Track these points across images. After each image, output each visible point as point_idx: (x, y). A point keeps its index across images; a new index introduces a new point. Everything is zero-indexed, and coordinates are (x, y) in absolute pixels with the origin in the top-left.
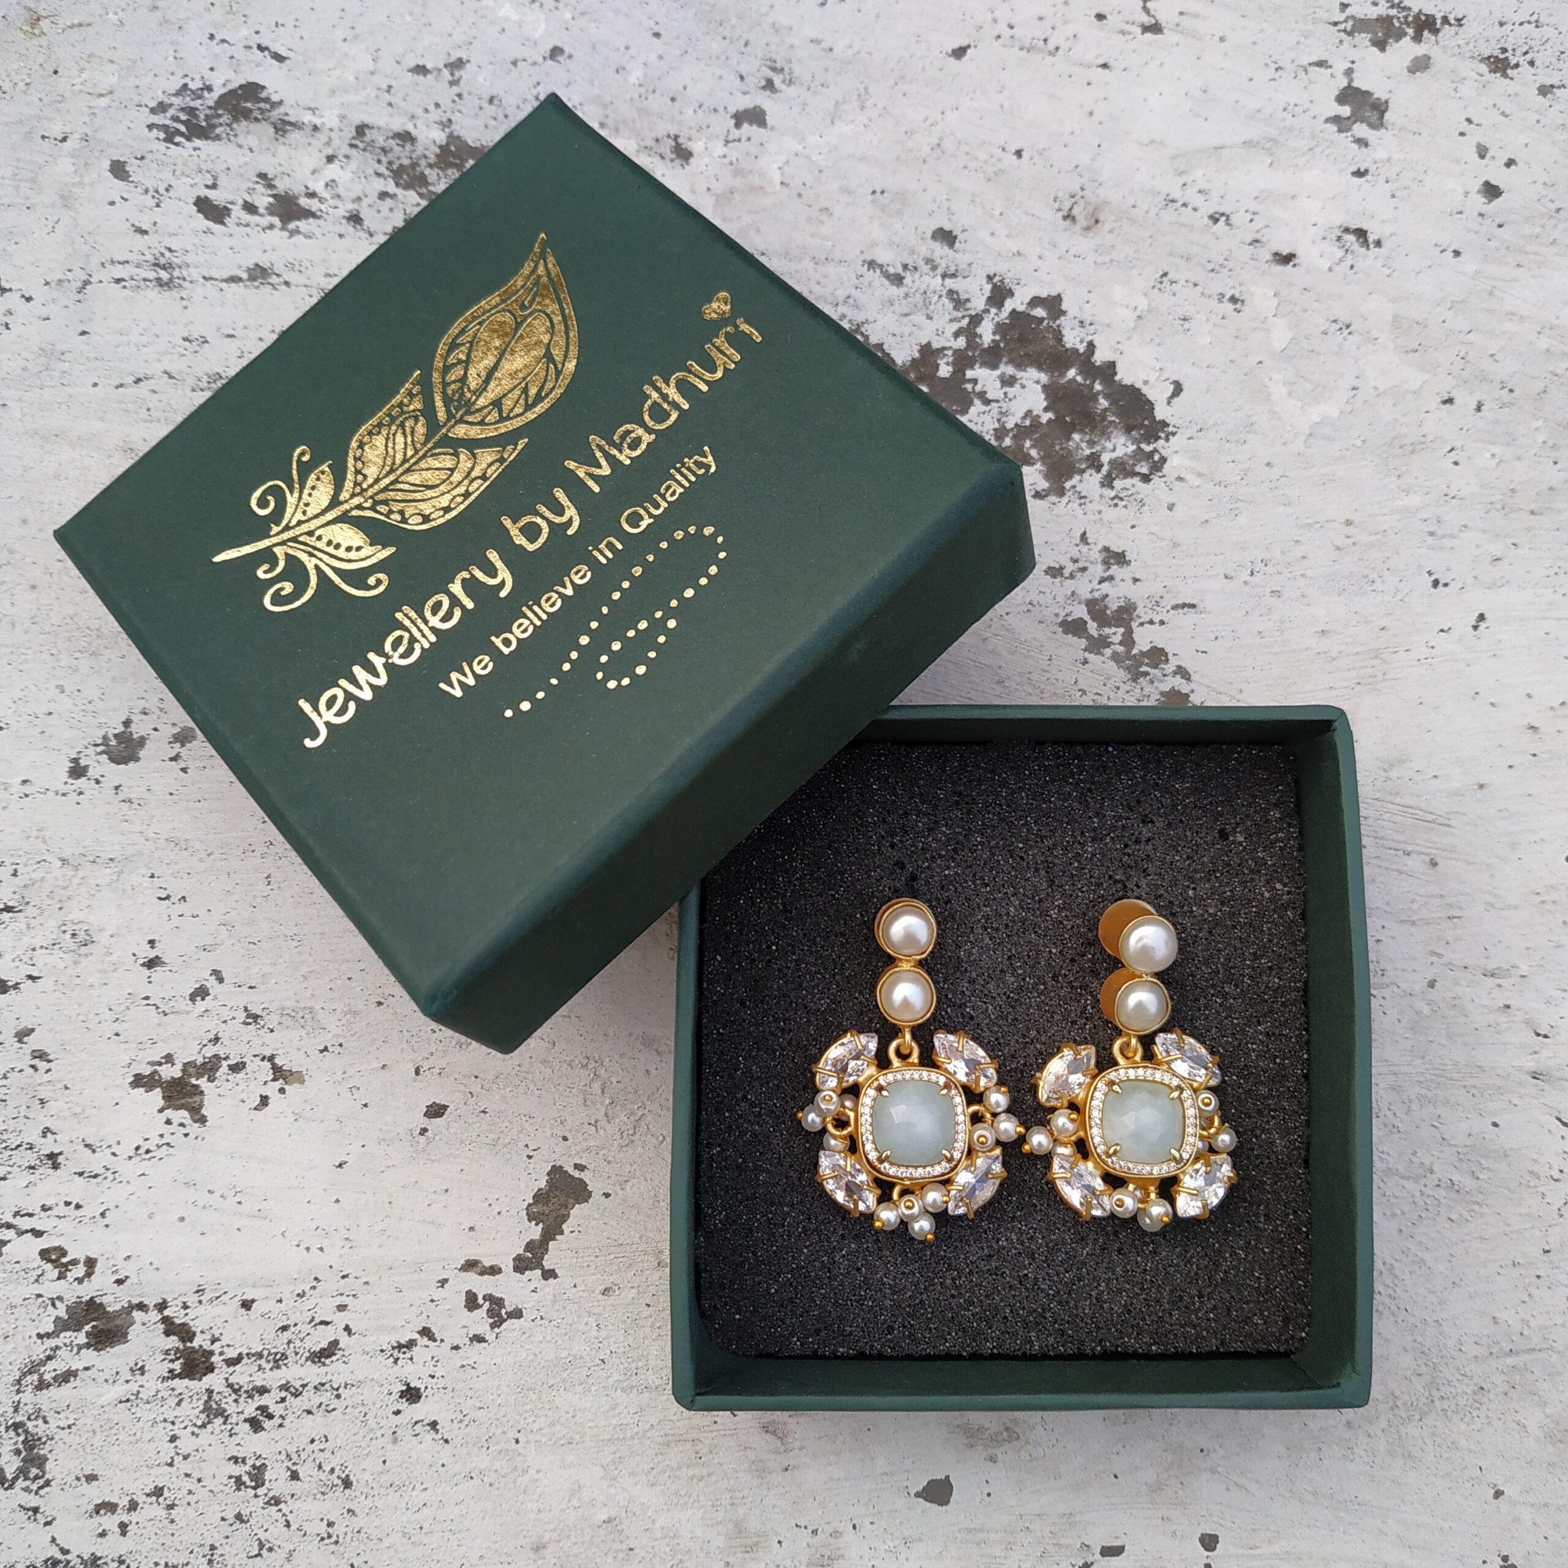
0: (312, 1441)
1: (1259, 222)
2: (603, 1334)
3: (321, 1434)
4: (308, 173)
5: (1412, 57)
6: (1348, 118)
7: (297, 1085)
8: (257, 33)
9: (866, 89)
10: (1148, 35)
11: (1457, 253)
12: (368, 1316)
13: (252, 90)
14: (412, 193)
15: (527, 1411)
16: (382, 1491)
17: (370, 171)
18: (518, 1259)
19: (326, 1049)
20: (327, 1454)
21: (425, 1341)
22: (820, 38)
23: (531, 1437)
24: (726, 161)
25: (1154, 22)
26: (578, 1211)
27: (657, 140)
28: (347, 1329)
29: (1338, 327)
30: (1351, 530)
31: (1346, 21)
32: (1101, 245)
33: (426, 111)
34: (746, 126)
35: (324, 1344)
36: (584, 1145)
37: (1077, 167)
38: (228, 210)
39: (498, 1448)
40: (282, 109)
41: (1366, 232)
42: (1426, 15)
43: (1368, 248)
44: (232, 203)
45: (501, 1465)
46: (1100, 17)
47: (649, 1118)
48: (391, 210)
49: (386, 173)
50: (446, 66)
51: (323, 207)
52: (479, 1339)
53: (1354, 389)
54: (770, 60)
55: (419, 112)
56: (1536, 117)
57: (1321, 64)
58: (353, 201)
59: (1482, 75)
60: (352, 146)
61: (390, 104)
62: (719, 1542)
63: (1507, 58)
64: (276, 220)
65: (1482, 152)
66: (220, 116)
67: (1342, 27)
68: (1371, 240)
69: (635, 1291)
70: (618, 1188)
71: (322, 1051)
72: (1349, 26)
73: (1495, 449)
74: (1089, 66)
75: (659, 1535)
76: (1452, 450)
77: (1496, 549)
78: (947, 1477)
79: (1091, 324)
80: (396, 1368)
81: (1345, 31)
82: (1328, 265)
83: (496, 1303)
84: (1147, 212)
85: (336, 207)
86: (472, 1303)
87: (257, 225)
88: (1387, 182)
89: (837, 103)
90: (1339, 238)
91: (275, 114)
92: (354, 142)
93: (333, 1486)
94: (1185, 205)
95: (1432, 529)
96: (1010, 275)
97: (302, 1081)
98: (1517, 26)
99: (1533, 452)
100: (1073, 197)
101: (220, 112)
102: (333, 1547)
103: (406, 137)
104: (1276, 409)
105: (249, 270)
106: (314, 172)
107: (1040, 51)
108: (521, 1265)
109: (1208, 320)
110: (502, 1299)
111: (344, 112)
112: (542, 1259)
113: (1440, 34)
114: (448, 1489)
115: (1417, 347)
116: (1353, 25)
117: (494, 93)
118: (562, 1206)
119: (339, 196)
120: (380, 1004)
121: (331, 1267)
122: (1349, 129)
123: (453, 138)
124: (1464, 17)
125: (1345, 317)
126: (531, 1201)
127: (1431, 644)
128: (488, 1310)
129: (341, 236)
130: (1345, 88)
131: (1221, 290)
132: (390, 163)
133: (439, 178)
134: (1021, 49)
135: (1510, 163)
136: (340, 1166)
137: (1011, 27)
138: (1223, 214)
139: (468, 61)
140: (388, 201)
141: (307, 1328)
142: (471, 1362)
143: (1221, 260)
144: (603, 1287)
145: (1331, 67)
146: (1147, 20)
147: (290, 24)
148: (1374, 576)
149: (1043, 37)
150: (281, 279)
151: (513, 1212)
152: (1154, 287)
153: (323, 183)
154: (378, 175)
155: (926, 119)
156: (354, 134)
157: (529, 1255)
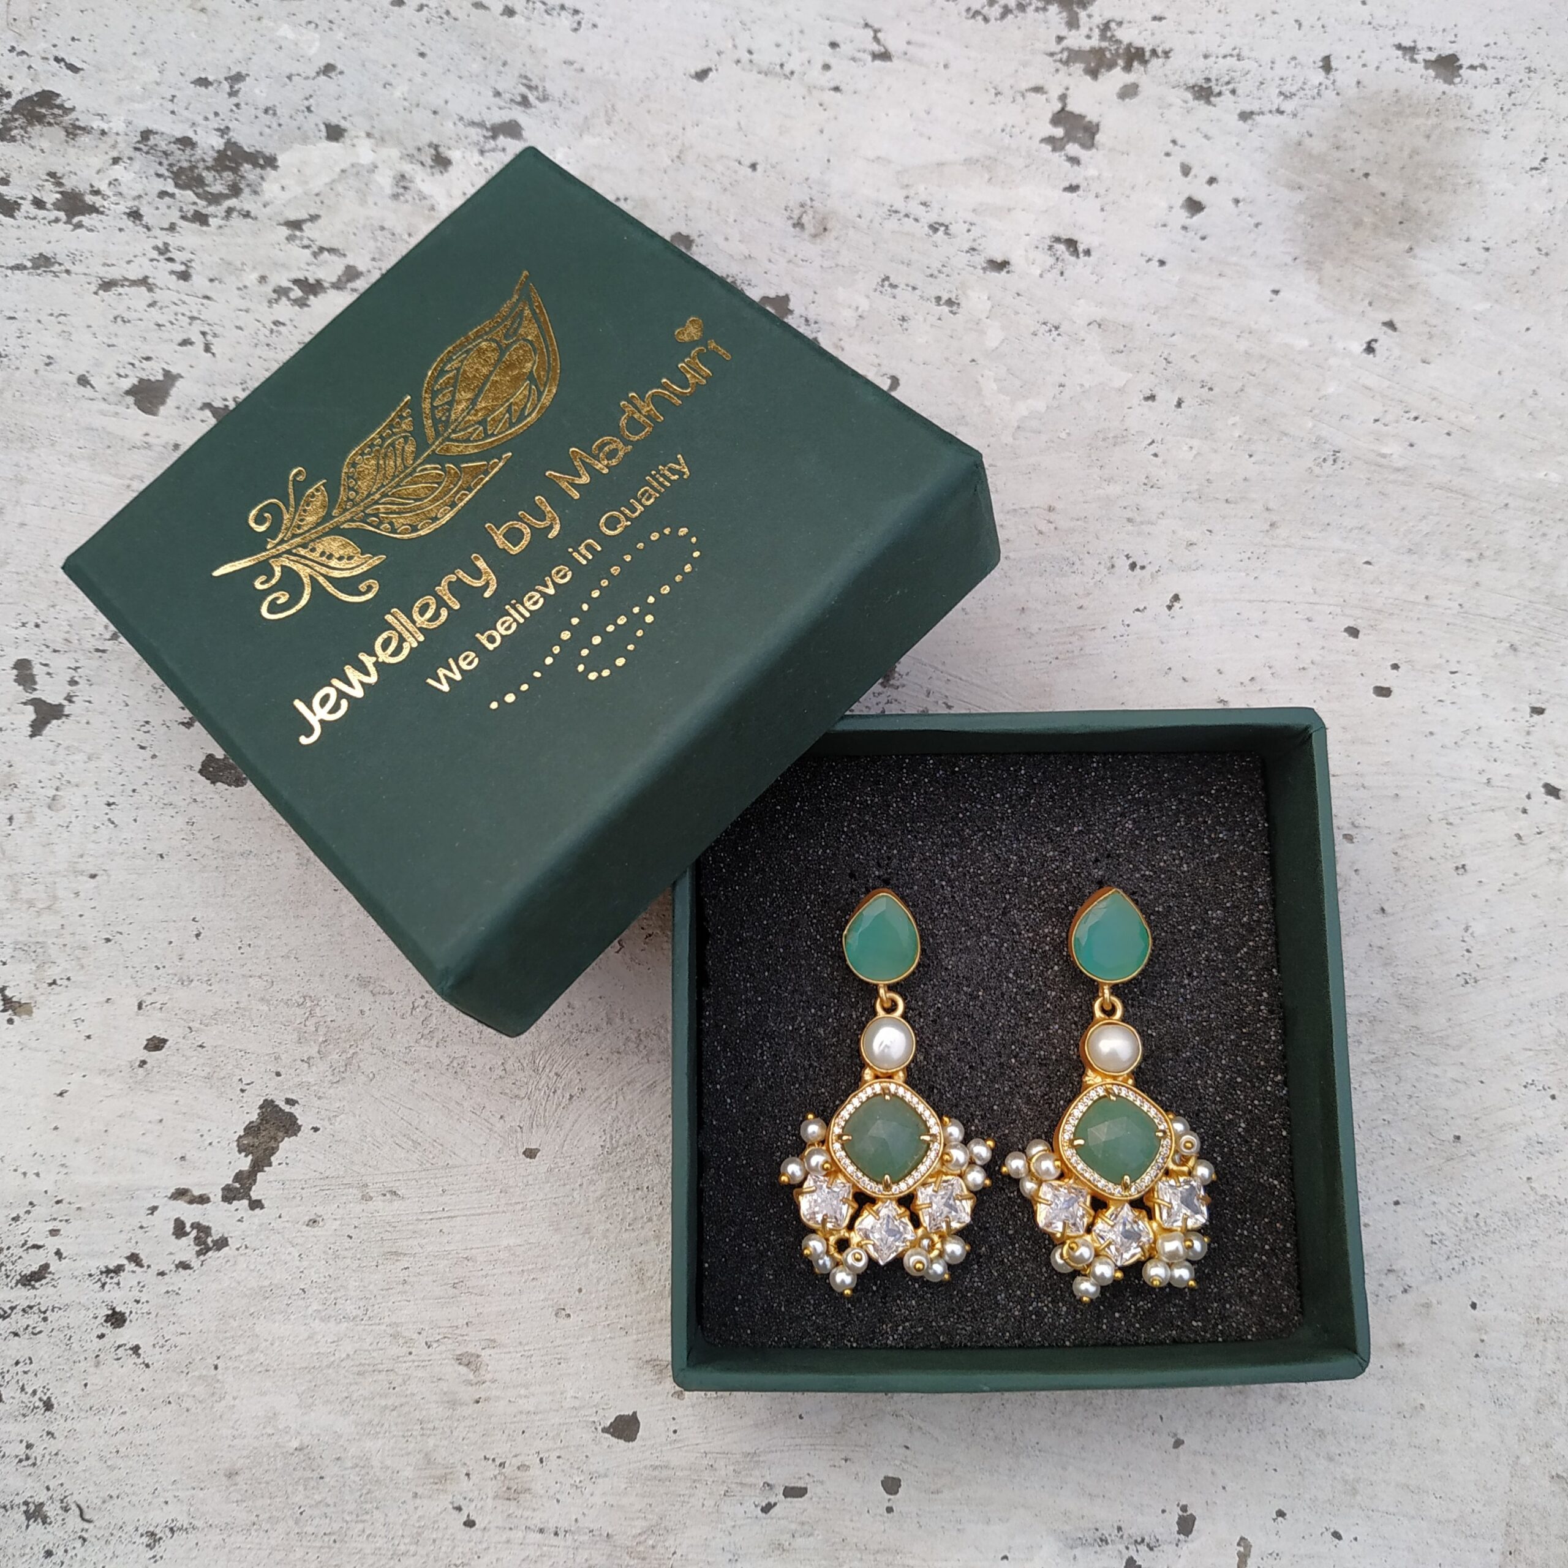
0: (17, 1363)
1: (976, 231)
2: (305, 1263)
3: (27, 1356)
4: (94, 171)
5: (1121, 85)
6: (1062, 139)
7: (25, 1017)
8: (55, 46)
9: (613, 106)
10: (878, 63)
11: (1162, 263)
12: (79, 1240)
13: (47, 98)
14: (189, 193)
15: (226, 1338)
16: (82, 1414)
17: (152, 172)
18: (227, 1189)
19: (54, 982)
20: (31, 1375)
21: (130, 1266)
22: (571, 58)
23: (229, 1364)
24: (481, 168)
25: (883, 50)
26: (287, 1145)
27: (419, 149)
28: (58, 1253)
29: (1047, 329)
30: (1052, 516)
31: (1062, 52)
32: (829, 251)
33: (206, 119)
34: (501, 138)
35: (35, 1268)
36: (297, 1080)
37: (807, 179)
38: (20, 205)
39: (197, 1373)
40: (73, 115)
41: (1076, 242)
42: (1137, 49)
43: (1078, 256)
44: (22, 198)
45: (200, 1390)
46: (834, 45)
47: (361, 1056)
48: (169, 207)
49: (167, 174)
50: (226, 79)
51: (105, 203)
52: (184, 1266)
53: (1061, 385)
54: (526, 77)
55: (200, 120)
56: (1235, 140)
57: (1038, 90)
58: (134, 199)
59: (1186, 102)
60: (137, 149)
61: (173, 112)
62: (408, 1472)
63: (1210, 87)
64: (62, 215)
65: (1186, 170)
66: (16, 120)
67: (1058, 57)
68: (1081, 249)
69: (338, 1222)
70: (326, 1123)
71: (50, 985)
72: (1065, 55)
73: (1195, 443)
74: (822, 89)
75: (350, 1465)
76: (1153, 442)
77: (1193, 535)
78: (635, 1413)
79: (816, 323)
80: (102, 1294)
81: (1061, 61)
82: (1039, 272)
83: (203, 1230)
84: (871, 221)
85: (117, 204)
86: (179, 1229)
87: (44, 218)
88: (1097, 197)
89: (586, 118)
90: (1050, 248)
91: (67, 119)
92: (138, 145)
93: (35, 1408)
94: (907, 216)
95: (1130, 515)
96: (741, 276)
97: (30, 1013)
98: (1220, 60)
99: (1230, 445)
100: (802, 206)
101: (16, 116)
102: (31, 1470)
103: (186, 142)
104: (988, 404)
105: (32, 260)
106: (98, 172)
107: (776, 74)
108: (229, 1194)
109: (925, 320)
110: (209, 1228)
111: (130, 119)
112: (250, 1189)
113: (1149, 66)
114: (146, 1413)
115: (1122, 348)
116: (1069, 57)
117: (270, 104)
118: (271, 1138)
119: (121, 194)
120: (108, 940)
121: (46, 1192)
122: (1062, 148)
123: (230, 144)
124: (1171, 50)
125: (1054, 319)
126: (242, 1133)
127: (1126, 622)
128: (196, 1238)
129: (121, 230)
130: (1059, 112)
131: (940, 294)
132: (171, 165)
133: (215, 180)
134: (760, 73)
135: (1212, 181)
136: (61, 1094)
137: (750, 52)
138: (942, 225)
139: (248, 75)
140: (167, 199)
141: (19, 1252)
142: (176, 1289)
143: (940, 267)
144: (307, 1219)
145: (1046, 93)
146: (876, 48)
147: (85, 39)
148: (1075, 559)
149: (779, 62)
150: (62, 268)
151: (224, 1143)
152: (876, 290)
153: (107, 182)
154: (159, 175)
155: (668, 134)
156: (139, 138)
157: (237, 1185)
